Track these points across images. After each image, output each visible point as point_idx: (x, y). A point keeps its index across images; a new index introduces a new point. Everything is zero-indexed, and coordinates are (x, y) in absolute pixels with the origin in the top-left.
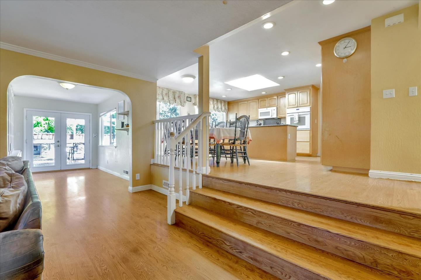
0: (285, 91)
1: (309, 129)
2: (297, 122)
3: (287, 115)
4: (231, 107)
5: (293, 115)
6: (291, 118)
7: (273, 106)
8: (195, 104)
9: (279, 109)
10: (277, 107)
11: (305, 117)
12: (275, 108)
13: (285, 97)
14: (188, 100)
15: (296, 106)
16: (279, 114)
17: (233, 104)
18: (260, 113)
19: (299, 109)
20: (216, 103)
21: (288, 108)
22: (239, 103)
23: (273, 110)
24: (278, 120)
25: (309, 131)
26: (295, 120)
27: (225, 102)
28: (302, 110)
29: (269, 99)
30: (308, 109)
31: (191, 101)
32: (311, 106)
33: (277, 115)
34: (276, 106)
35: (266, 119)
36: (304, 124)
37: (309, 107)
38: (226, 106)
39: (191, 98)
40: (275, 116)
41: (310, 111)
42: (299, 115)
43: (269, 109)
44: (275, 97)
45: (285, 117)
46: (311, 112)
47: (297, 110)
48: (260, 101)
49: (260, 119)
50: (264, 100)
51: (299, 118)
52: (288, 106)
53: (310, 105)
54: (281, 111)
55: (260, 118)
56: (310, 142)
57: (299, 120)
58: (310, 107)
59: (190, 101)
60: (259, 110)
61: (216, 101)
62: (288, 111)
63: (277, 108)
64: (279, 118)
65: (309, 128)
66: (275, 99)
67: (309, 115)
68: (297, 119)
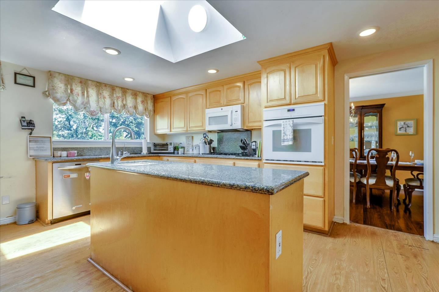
0: (259, 67)
1: (323, 164)
2: (291, 143)
3: (266, 124)
4: (159, 105)
5: (280, 125)
6: (274, 131)
7: (235, 103)
8: (47, 93)
9: (247, 110)
10: (243, 106)
11: (311, 129)
12: (238, 108)
13: (260, 82)
14: (18, 81)
15: (288, 101)
16: (247, 121)
17: (161, 100)
18: (209, 118)
19: (293, 110)
20: (120, 95)
21: (266, 107)
22: (174, 98)
23: (234, 113)
24: (246, 133)
25: (322, 168)
26: (285, 138)
27: (146, 96)
28: (301, 110)
29: (226, 87)
30: (319, 109)
31: (34, 86)
32: (326, 102)
33: (243, 122)
34: (240, 102)
35: (222, 131)
36: (308, 150)
37: (323, 103)
38: (147, 103)
39: (34, 78)
40: (238, 125)
41: (323, 114)
42: (294, 125)
43: (226, 111)
44: (239, 84)
45: (261, 129)
46: (327, 118)
47: (289, 110)
48: (210, 93)
49: (210, 132)
50: (217, 91)
51: (296, 132)
52: (267, 102)
53: (324, 100)
54: (251, 114)
55: (208, 128)
56: (324, 197)
57: (295, 138)
58: (325, 104)
59: (32, 84)
60: (207, 111)
61: (120, 92)
62: (267, 114)
63: (243, 109)
64: (247, 130)
65: (323, 161)
66: (239, 87)
67: (323, 125)
68: (289, 135)
